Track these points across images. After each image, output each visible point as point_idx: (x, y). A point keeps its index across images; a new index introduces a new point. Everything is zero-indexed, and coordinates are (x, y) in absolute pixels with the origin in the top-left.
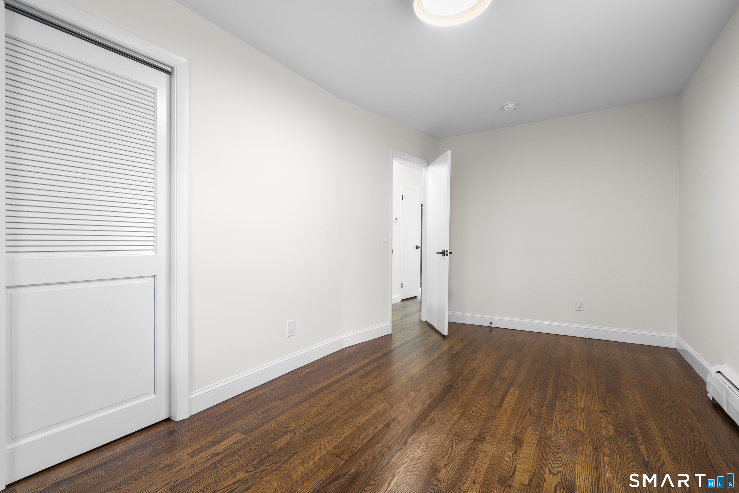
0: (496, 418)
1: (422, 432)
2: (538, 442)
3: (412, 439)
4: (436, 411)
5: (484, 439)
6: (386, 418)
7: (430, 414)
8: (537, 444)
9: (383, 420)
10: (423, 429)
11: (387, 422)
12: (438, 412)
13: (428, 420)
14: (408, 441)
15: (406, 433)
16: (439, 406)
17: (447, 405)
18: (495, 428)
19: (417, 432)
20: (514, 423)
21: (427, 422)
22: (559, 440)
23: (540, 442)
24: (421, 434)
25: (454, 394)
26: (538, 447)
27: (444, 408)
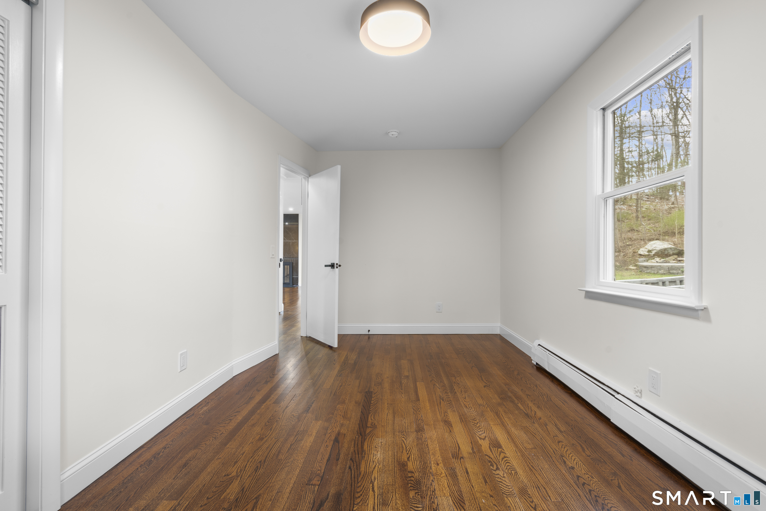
0: (421, 410)
1: (371, 438)
2: (460, 420)
3: (366, 446)
4: (371, 417)
5: (423, 428)
6: (330, 434)
7: (368, 420)
8: (460, 421)
9: (328, 437)
10: (370, 435)
11: (334, 438)
12: (373, 417)
13: (370, 426)
14: (364, 449)
15: (358, 443)
16: (370, 412)
17: (376, 409)
18: (425, 418)
19: (366, 438)
20: (436, 410)
21: (369, 428)
22: (472, 414)
23: (462, 419)
24: (371, 440)
25: (377, 399)
26: (462, 423)
27: (376, 412)
